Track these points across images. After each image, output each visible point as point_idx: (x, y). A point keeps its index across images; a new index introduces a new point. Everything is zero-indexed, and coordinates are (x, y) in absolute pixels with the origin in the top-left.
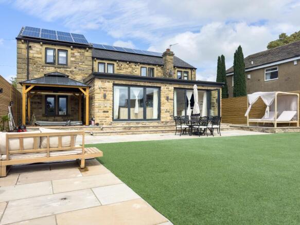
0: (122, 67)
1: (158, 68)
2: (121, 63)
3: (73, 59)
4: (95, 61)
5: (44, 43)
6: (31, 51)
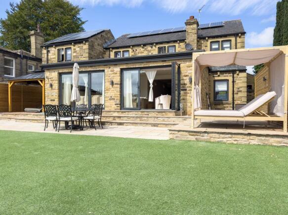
2: (136, 48)
4: (112, 51)
5: (56, 46)
6: (49, 54)
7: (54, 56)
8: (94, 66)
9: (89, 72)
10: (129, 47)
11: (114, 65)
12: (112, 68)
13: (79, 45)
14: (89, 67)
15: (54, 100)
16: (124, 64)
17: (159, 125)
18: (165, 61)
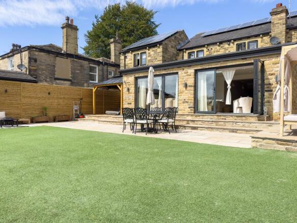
0: (212, 51)
1: (264, 38)
2: (211, 47)
3: (149, 58)
4: (185, 52)
5: (133, 51)
6: (127, 60)
7: (130, 62)
8: (168, 69)
9: (163, 76)
10: (203, 46)
11: (188, 66)
12: (186, 70)
13: (154, 49)
14: (163, 70)
15: (131, 104)
16: (199, 65)
17: (238, 131)
18: (246, 58)
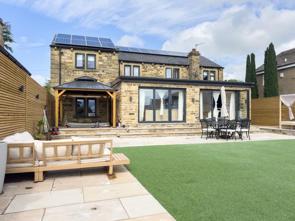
0: (147, 68)
1: (184, 68)
2: (147, 65)
3: (101, 63)
4: (122, 64)
5: (74, 49)
6: (63, 57)
7: (70, 61)
9: (170, 89)
11: (195, 85)
12: (193, 87)
13: (107, 55)
15: (133, 114)
16: (203, 85)
18: (231, 87)
